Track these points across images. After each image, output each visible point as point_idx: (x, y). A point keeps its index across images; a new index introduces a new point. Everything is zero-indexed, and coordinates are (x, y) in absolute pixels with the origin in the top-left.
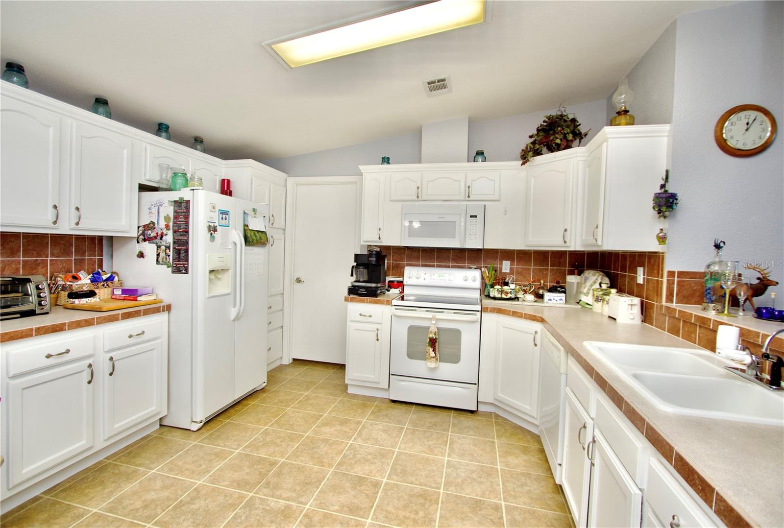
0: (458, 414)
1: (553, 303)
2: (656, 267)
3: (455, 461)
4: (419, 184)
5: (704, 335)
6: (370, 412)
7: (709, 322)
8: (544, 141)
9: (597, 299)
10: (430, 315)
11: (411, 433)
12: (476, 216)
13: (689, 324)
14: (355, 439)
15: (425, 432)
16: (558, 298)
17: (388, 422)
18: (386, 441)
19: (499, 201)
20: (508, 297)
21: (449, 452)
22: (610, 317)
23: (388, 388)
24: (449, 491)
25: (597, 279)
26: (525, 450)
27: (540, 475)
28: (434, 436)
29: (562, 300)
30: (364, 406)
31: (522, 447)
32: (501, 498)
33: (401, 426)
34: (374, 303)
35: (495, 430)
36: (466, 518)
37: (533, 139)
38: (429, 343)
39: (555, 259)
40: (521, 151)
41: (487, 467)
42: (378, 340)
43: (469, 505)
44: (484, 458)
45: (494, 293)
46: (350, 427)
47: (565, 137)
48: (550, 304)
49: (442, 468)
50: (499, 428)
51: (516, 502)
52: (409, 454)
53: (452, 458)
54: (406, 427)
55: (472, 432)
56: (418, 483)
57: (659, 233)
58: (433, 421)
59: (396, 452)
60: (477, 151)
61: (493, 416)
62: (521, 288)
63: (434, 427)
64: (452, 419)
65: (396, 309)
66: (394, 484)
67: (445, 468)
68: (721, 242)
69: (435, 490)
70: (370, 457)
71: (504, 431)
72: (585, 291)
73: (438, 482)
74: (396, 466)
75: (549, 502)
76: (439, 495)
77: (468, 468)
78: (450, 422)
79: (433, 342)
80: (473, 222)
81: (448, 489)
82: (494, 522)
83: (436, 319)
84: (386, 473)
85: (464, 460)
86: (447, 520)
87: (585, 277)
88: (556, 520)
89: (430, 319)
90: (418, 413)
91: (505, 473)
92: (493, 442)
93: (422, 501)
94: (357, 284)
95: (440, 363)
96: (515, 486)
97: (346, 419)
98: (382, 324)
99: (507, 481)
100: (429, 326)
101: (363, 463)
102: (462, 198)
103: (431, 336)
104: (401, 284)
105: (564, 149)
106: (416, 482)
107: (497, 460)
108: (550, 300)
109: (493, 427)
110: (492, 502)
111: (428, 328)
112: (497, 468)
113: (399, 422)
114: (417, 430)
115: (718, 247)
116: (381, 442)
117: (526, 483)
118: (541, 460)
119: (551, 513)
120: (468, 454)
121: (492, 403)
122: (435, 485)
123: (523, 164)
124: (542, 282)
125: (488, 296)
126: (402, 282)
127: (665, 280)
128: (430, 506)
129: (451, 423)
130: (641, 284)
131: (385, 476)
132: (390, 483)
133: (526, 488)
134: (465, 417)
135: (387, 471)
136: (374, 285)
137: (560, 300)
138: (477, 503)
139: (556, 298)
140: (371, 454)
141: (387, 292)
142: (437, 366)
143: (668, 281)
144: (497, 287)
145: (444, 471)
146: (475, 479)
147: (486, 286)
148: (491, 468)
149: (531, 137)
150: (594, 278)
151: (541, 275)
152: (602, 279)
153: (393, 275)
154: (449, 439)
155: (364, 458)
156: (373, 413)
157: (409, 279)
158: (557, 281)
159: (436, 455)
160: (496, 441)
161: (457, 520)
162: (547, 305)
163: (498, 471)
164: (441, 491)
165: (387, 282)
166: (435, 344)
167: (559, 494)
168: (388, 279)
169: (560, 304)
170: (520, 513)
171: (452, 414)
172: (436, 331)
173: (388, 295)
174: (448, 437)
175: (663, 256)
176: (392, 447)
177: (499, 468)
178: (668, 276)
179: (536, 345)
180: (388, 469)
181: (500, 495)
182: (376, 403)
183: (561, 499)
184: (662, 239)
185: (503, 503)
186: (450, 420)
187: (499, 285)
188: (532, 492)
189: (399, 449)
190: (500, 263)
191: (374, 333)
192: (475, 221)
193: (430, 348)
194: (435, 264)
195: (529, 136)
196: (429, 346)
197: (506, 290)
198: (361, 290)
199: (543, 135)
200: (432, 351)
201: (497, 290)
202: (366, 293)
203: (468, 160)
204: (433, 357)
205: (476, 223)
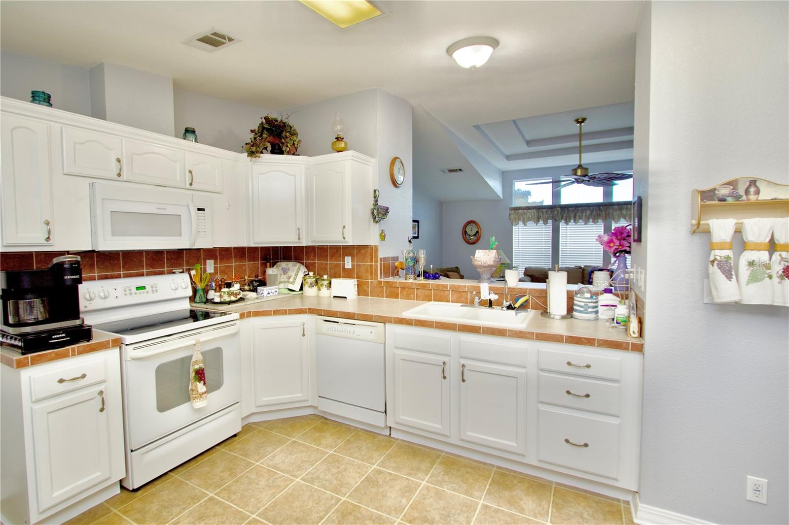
1: (271, 296)
2: (369, 256)
4: (119, 155)
8: (271, 140)
12: (203, 210)
16: (273, 291)
19: (221, 193)
22: (334, 297)
25: (299, 269)
35: (278, 434)
37: (255, 135)
38: (195, 377)
45: (223, 297)
55: (269, 449)
57: (381, 233)
58: (222, 468)
60: (187, 127)
61: (254, 427)
64: (233, 453)
65: (135, 349)
75: (383, 444)
78: (237, 457)
79: (200, 375)
89: (189, 346)
90: (191, 475)
92: (295, 442)
96: (358, 453)
100: (191, 354)
102: (183, 185)
103: (196, 367)
111: (190, 359)
115: (410, 242)
120: (302, 463)
121: (253, 413)
124: (246, 278)
127: (378, 264)
130: (350, 268)
137: (275, 292)
139: (271, 291)
143: (380, 264)
150: (295, 268)
152: (303, 269)
157: (89, 302)
166: (204, 374)
167: (376, 436)
169: (276, 295)
170: (389, 462)
171: (223, 450)
172: (203, 357)
175: (377, 248)
177: (332, 452)
178: (380, 261)
179: (304, 335)
183: (383, 438)
188: (369, 447)
190: (204, 263)
191: (96, 400)
192: (203, 215)
193: (198, 383)
194: (122, 273)
195: (251, 130)
196: (195, 381)
197: (235, 292)
198: (56, 336)
199: (268, 134)
200: (202, 385)
201: (227, 293)
202: (69, 338)
203: (176, 136)
204: (205, 392)
205: (204, 218)
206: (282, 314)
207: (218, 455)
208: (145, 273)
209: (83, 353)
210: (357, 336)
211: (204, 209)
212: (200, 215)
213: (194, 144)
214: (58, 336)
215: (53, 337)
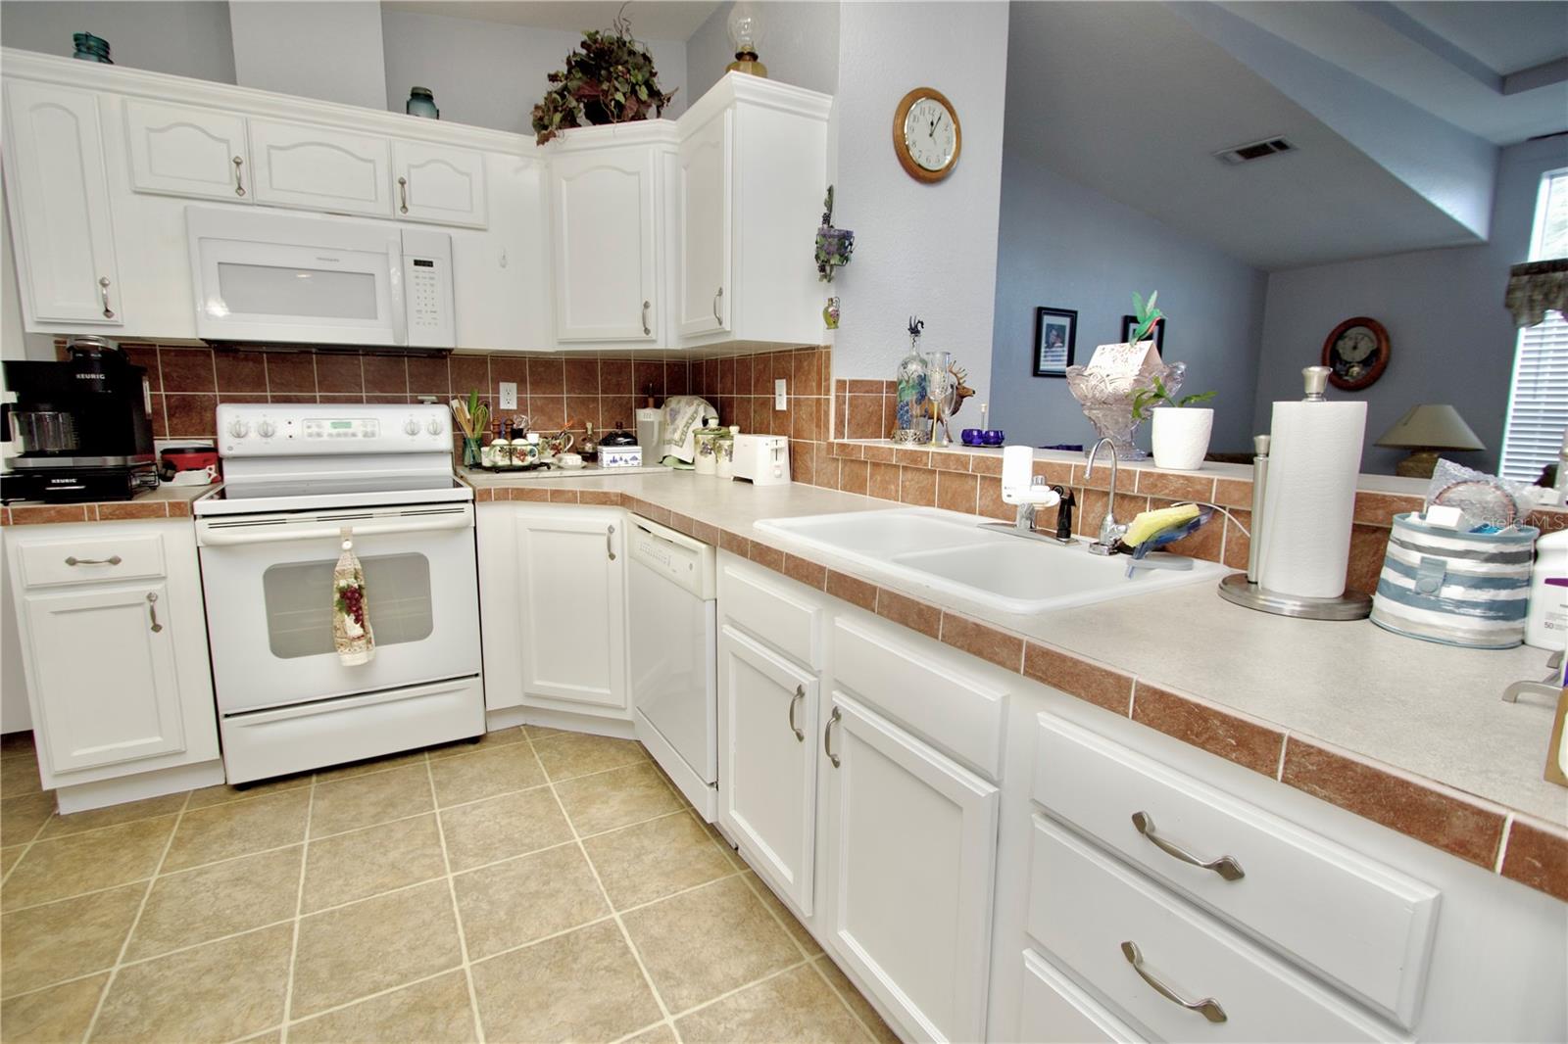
0: (440, 757)
1: (618, 467)
2: (814, 375)
3: (476, 872)
4: (239, 152)
5: (913, 483)
6: (169, 844)
7: (924, 458)
8: (587, 92)
9: (704, 448)
10: (332, 529)
11: (329, 852)
12: (429, 264)
13: (883, 467)
14: (132, 951)
15: (367, 834)
16: (628, 456)
17: (244, 851)
18: (255, 908)
19: (484, 230)
20: (526, 463)
21: (452, 856)
22: (736, 479)
23: (217, 755)
24: (484, 955)
25: (696, 412)
26: (616, 781)
27: (661, 819)
28: (399, 835)
29: (637, 459)
30: (140, 833)
31: (607, 777)
32: (607, 906)
33: (291, 846)
34: (119, 518)
35: (540, 762)
36: (552, 998)
37: (559, 85)
38: (339, 602)
39: (609, 377)
40: (533, 109)
41: (552, 851)
42: (156, 628)
43: (546, 963)
44: (539, 833)
45: (490, 456)
46: (99, 921)
47: (634, 92)
48: (614, 469)
49: (447, 904)
50: (548, 755)
51: (641, 899)
52: (341, 911)
53: (466, 868)
54: (306, 842)
55: (490, 788)
56: (395, 976)
57: (828, 308)
58: (382, 796)
59: (297, 927)
60: (414, 89)
61: (525, 732)
62: (547, 443)
63: (390, 810)
64: (430, 774)
65: (212, 526)
66: (321, 1020)
67: (455, 903)
68: (919, 322)
69: (447, 971)
70: (208, 982)
71: (559, 757)
72: (677, 436)
73: (448, 946)
74: (309, 964)
75: (699, 866)
76: (464, 977)
77: (512, 873)
78: (429, 784)
79: (351, 600)
80: (425, 278)
81: (481, 950)
82: (615, 970)
83: (355, 535)
84: (283, 1004)
85: (497, 860)
86: (508, 1031)
87: (671, 410)
88: (723, 894)
89: (337, 540)
90: (331, 791)
91: (595, 847)
92: (546, 790)
93: (421, 1020)
94: (31, 463)
95: (379, 648)
96: (626, 865)
97: (78, 902)
98: (164, 578)
99: (606, 861)
100: (333, 557)
101: (190, 1011)
102: (387, 211)
103: (343, 583)
104: (211, 457)
105: (633, 119)
106: (389, 978)
107: (567, 825)
108: (614, 461)
109: (533, 756)
110: (593, 926)
111: (331, 565)
112: (576, 843)
113: (280, 837)
114: (344, 837)
115: (914, 331)
116: (237, 919)
117: (643, 847)
118: (652, 788)
119: (710, 885)
120: (500, 841)
121: (521, 706)
122: (443, 960)
123: (542, 141)
124: (589, 425)
125: (477, 466)
126: (215, 450)
127: (832, 397)
128: (450, 1020)
129: (432, 784)
130: (784, 411)
131: (282, 1013)
132: (303, 1024)
133: (648, 859)
134: (463, 758)
135: (285, 994)
136: (112, 461)
137: (631, 460)
138: (562, 946)
139: (625, 457)
140: (209, 971)
141: (164, 484)
142: (371, 658)
143: (837, 397)
144: (500, 442)
145: (456, 909)
146: (537, 892)
147: (465, 443)
148: (563, 848)
149: (553, 78)
150: (690, 410)
151: (585, 412)
152: (705, 411)
153: (175, 433)
154: (440, 825)
155: (186, 995)
156: (179, 844)
157: (238, 440)
158: (617, 423)
159: (419, 880)
160: (551, 784)
161: (531, 1014)
162: (612, 471)
163: (580, 849)
164: (466, 965)
165: (158, 455)
166: (358, 601)
167: (709, 839)
168: (160, 445)
169: (633, 466)
170: (658, 919)
171: (428, 762)
172: (359, 567)
173: (170, 492)
174: (435, 821)
175: (828, 354)
176: (280, 915)
177: (579, 840)
178: (837, 390)
179: (612, 557)
180: (285, 985)
181: (604, 899)
182: (182, 812)
183: (715, 850)
184: (832, 319)
185: (616, 916)
186: (427, 778)
187: (500, 438)
188: (662, 860)
189: (303, 912)
190: (493, 388)
191: (139, 609)
192: (427, 275)
193: (346, 616)
194: (318, 394)
195: (549, 76)
196: (340, 610)
197: (519, 448)
198: (58, 481)
199: (585, 78)
200: (352, 621)
201: (498, 448)
202: (82, 487)
203: (391, 108)
204: (359, 638)
205: (431, 282)
206: (568, 501)
207: (411, 769)
208: (364, 398)
209: (111, 519)
210: (671, 572)
211: (432, 262)
212: (421, 275)
213: (432, 123)
214: (63, 481)
215: (54, 481)
